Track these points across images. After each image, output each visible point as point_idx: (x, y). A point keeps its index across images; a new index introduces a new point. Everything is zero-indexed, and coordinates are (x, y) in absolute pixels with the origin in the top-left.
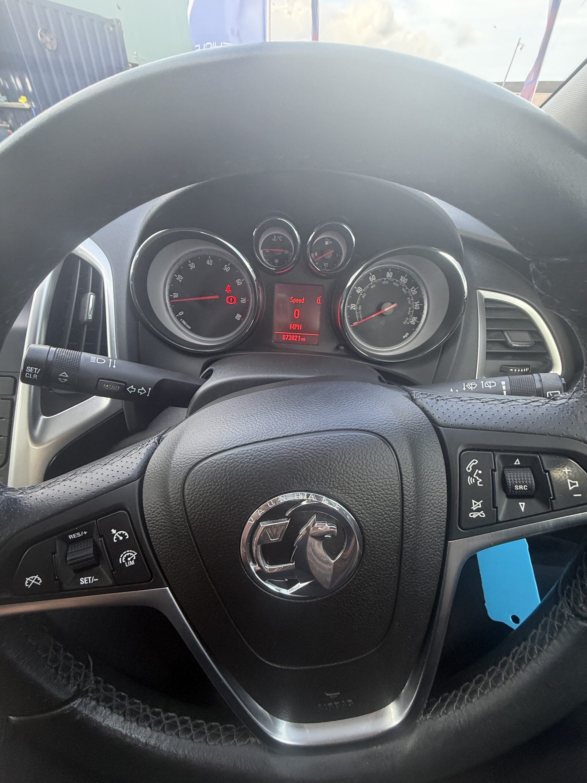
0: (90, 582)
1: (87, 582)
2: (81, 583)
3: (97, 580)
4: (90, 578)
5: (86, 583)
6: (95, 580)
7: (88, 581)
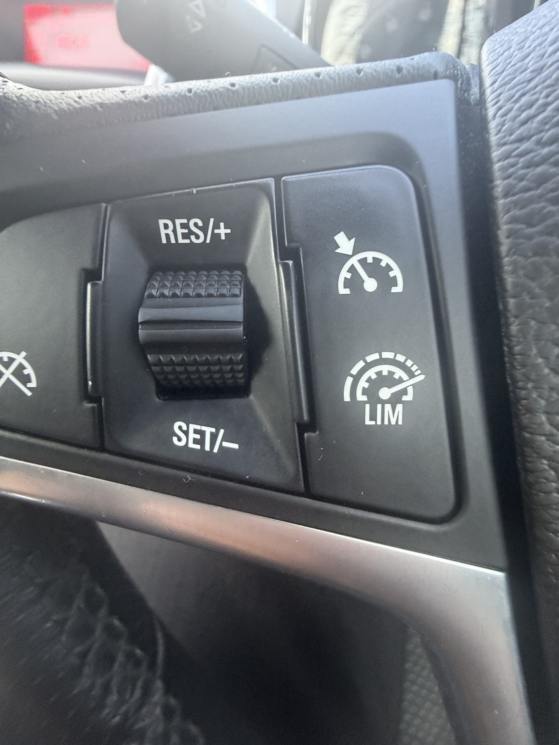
0: (207, 448)
1: (195, 441)
2: (175, 439)
3: (236, 446)
4: (209, 430)
5: (191, 445)
6: (225, 444)
7: (201, 442)
